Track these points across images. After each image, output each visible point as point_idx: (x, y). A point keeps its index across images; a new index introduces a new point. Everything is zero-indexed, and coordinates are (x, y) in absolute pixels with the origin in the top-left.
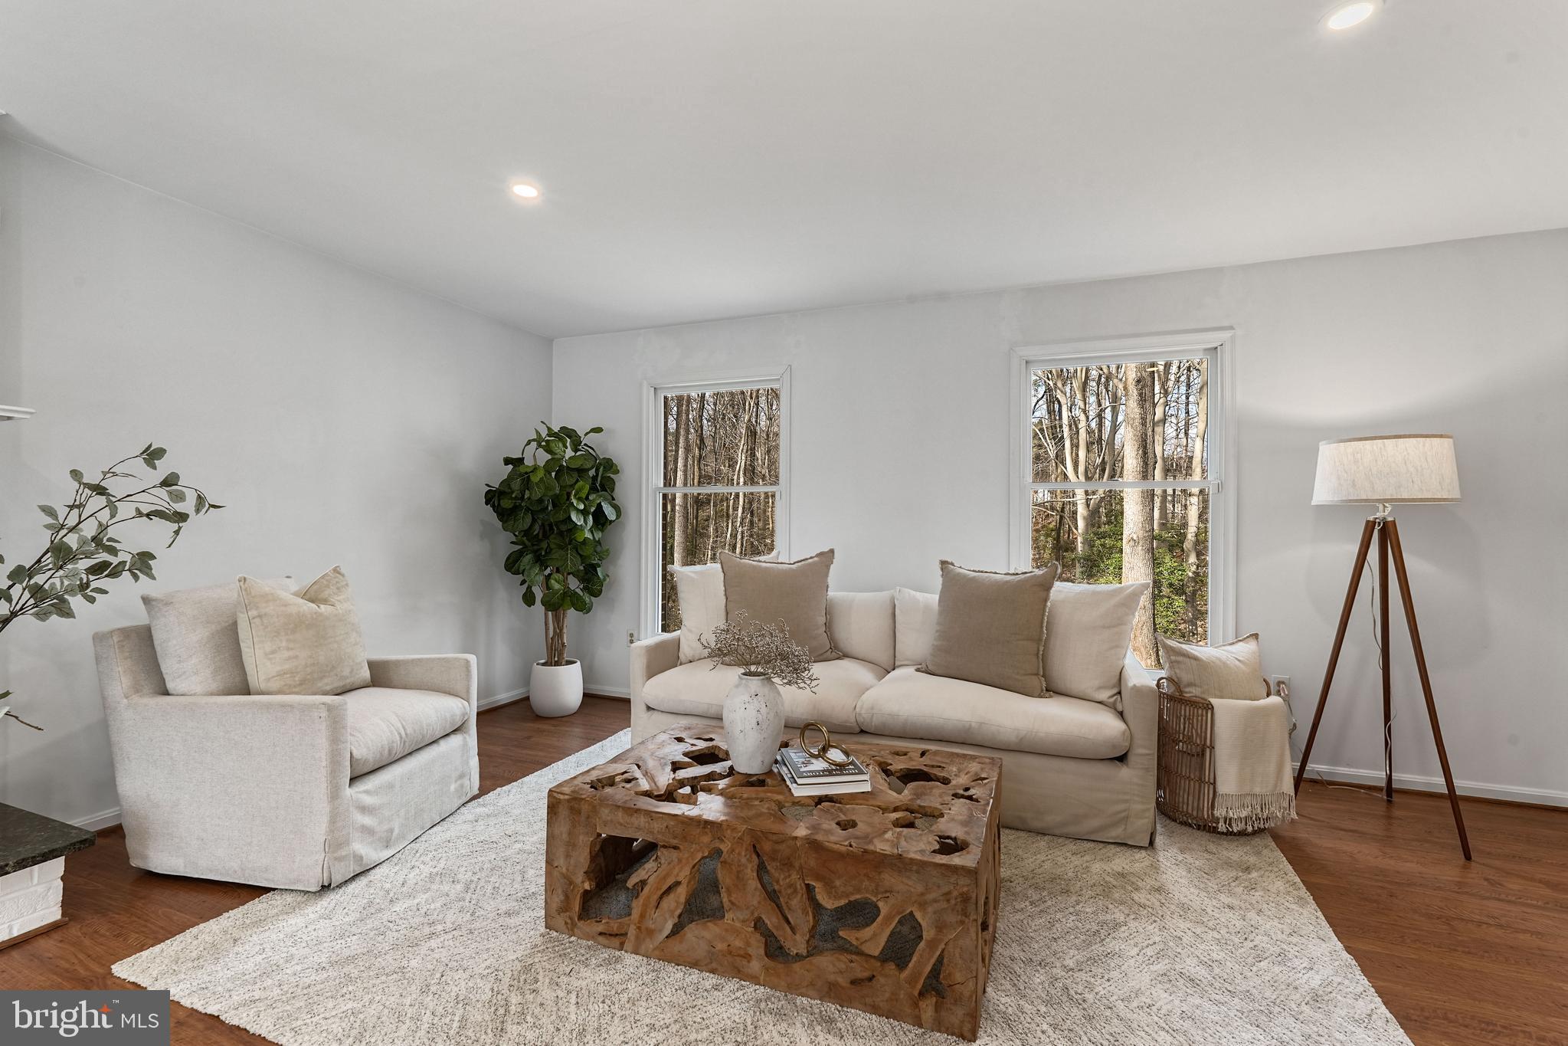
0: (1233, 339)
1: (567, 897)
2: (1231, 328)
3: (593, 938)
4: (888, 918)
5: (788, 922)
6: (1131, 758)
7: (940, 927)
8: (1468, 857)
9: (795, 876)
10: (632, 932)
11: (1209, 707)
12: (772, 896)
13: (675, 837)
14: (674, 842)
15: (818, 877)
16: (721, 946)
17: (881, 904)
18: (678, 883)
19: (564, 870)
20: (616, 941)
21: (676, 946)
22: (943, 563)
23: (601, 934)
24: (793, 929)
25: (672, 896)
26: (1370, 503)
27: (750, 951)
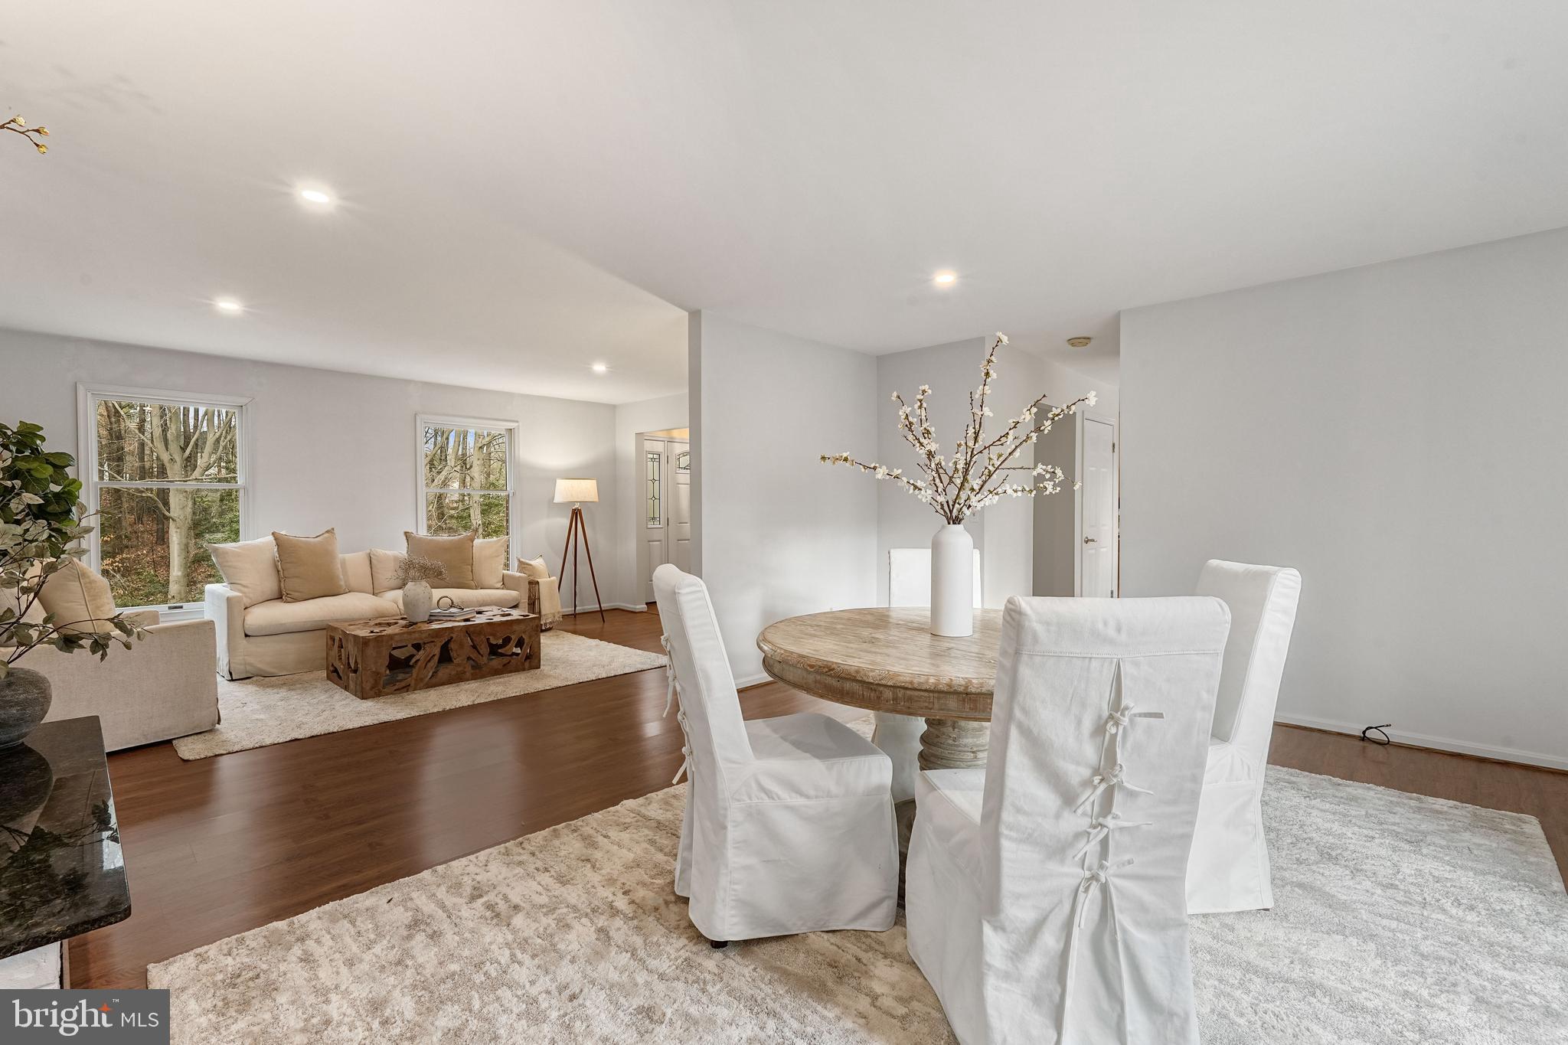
0: (518, 426)
1: (376, 680)
2: (517, 422)
3: (392, 694)
4: (515, 639)
5: (480, 654)
6: (520, 605)
7: (530, 637)
8: (604, 621)
9: (482, 637)
10: (413, 684)
11: (538, 582)
12: (474, 647)
13: (433, 638)
14: (433, 640)
15: (491, 635)
16: (453, 673)
17: (512, 637)
18: (434, 655)
19: (374, 670)
20: (405, 689)
21: (434, 680)
22: (406, 533)
23: (395, 690)
24: (482, 656)
25: (432, 661)
26: (574, 503)
27: (466, 670)
